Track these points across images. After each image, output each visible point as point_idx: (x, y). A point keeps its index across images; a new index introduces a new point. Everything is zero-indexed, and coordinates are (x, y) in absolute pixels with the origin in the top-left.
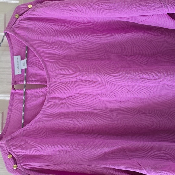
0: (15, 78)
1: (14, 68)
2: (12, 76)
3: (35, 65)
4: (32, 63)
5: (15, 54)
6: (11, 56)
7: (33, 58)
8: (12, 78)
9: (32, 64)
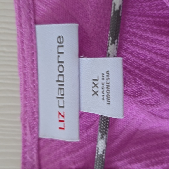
0: (39, 158)
1: (36, 100)
2: (24, 141)
3: (158, 87)
4: (145, 70)
5: (42, 8)
6: (20, 25)
7: (152, 41)
8: (24, 153)
9: (144, 80)
